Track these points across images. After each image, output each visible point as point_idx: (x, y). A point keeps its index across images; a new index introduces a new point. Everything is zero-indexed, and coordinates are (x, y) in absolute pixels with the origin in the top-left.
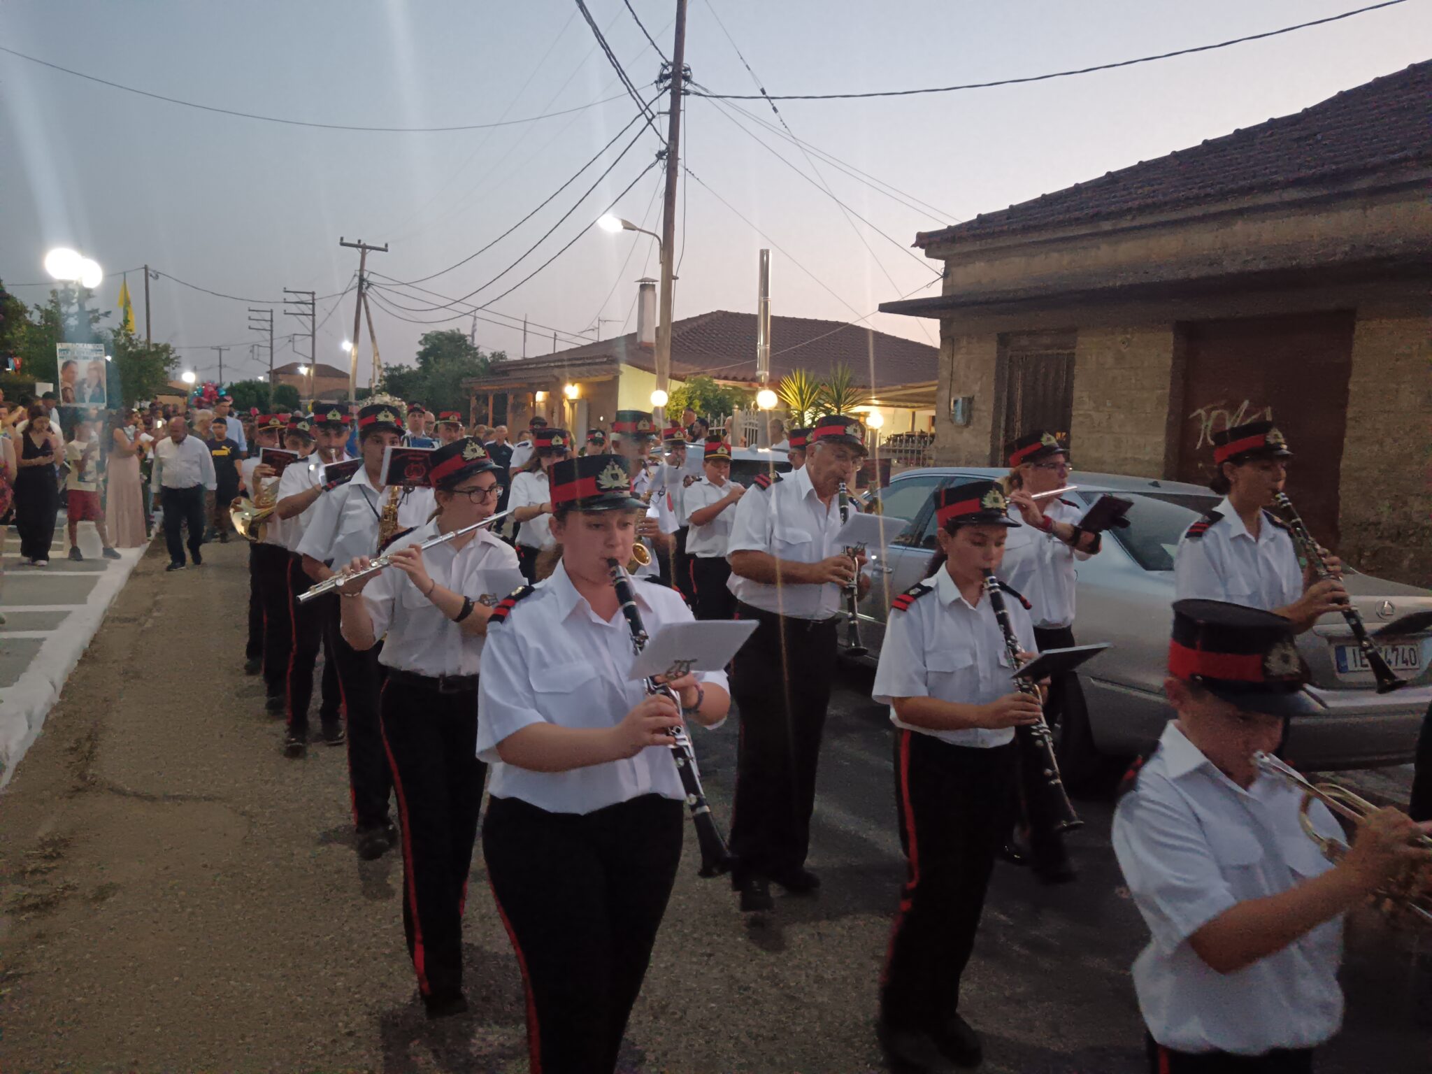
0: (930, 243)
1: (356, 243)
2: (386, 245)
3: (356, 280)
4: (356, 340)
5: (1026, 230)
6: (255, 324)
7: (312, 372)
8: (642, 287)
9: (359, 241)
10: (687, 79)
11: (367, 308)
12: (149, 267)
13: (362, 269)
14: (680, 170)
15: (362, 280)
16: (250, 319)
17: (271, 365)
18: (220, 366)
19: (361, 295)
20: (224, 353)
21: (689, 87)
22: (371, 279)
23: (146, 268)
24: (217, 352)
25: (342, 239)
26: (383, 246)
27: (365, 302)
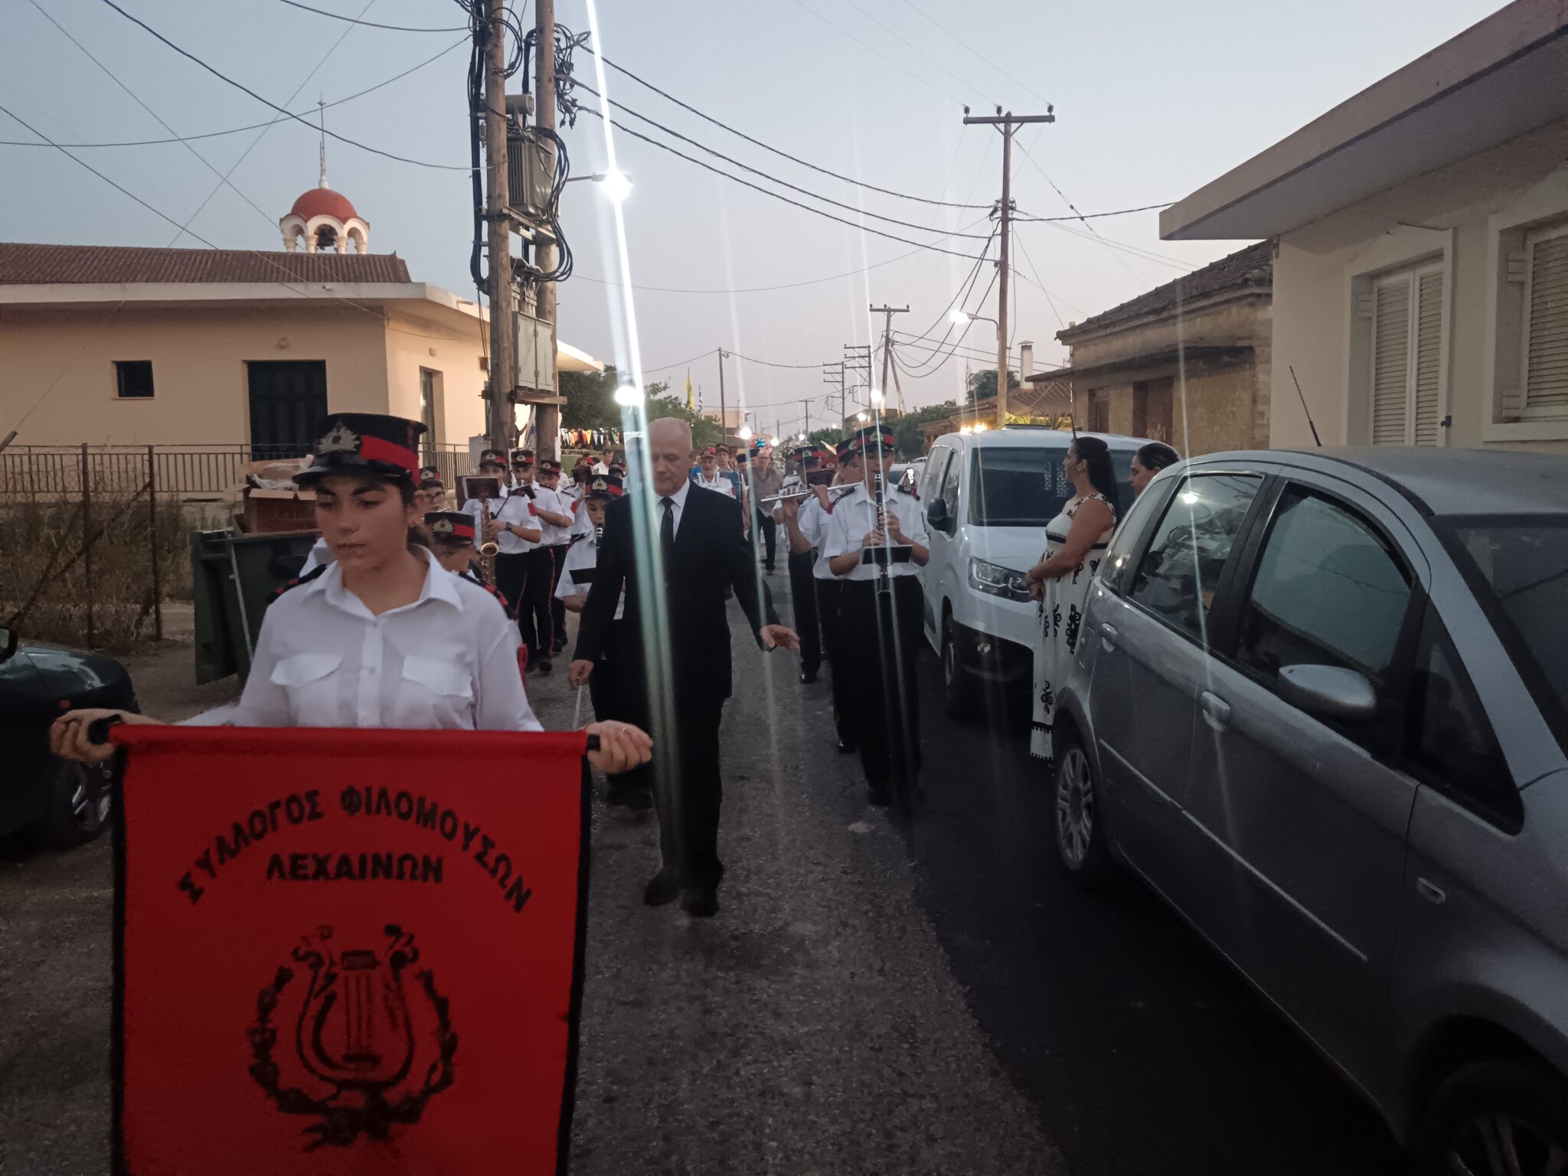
0: (1063, 336)
1: (883, 307)
2: (908, 307)
3: (884, 340)
4: (884, 391)
6: (829, 377)
8: (1022, 347)
9: (885, 306)
10: (1013, 209)
11: (892, 363)
12: (722, 349)
13: (888, 330)
14: (1010, 272)
15: (888, 340)
16: (824, 373)
17: (843, 414)
19: (888, 352)
21: (1016, 215)
22: (896, 337)
23: (720, 350)
25: (871, 305)
26: (906, 308)
27: (892, 357)
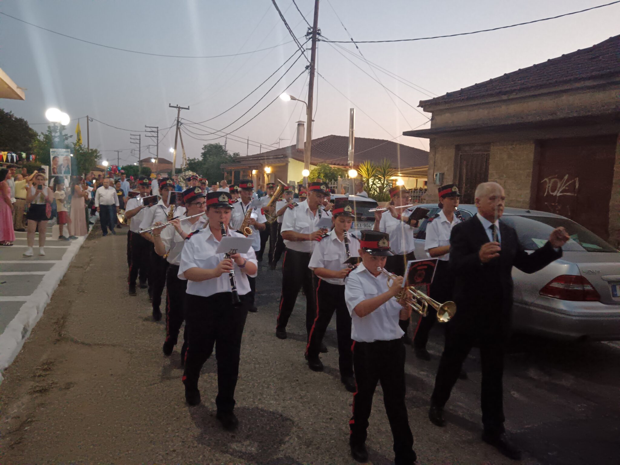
0: (425, 105)
1: (176, 106)
2: (189, 107)
3: (176, 122)
4: (175, 148)
5: (468, 99)
6: (132, 141)
7: (157, 161)
8: (298, 124)
9: (177, 105)
10: (319, 34)
11: (180, 134)
12: (89, 116)
13: (178, 117)
14: (316, 74)
15: (178, 122)
16: (131, 138)
17: (140, 158)
18: (118, 159)
19: (178, 128)
20: (120, 153)
21: (320, 38)
22: (182, 121)
23: (87, 117)
24: (117, 153)
25: (170, 104)
26: (187, 107)
27: (180, 131)
